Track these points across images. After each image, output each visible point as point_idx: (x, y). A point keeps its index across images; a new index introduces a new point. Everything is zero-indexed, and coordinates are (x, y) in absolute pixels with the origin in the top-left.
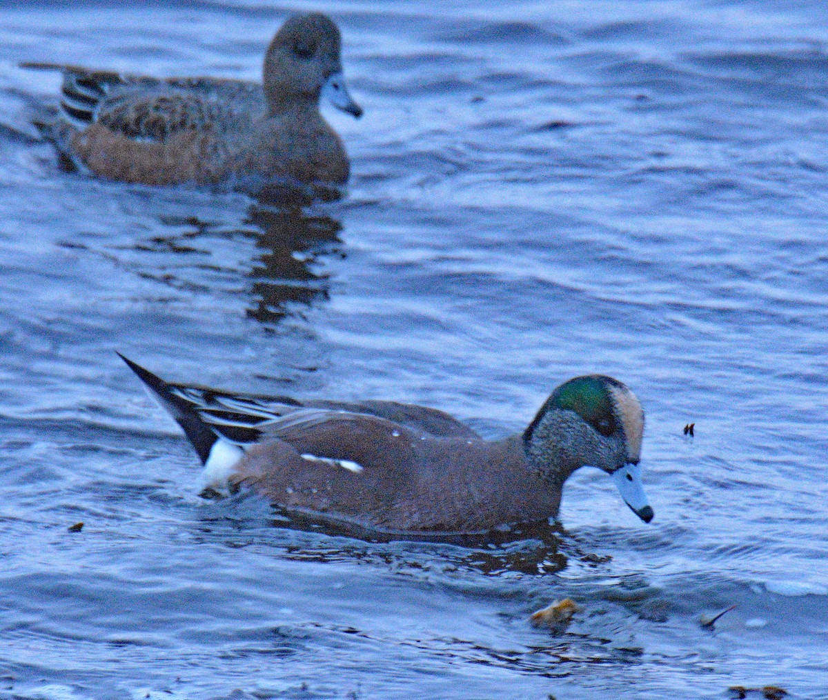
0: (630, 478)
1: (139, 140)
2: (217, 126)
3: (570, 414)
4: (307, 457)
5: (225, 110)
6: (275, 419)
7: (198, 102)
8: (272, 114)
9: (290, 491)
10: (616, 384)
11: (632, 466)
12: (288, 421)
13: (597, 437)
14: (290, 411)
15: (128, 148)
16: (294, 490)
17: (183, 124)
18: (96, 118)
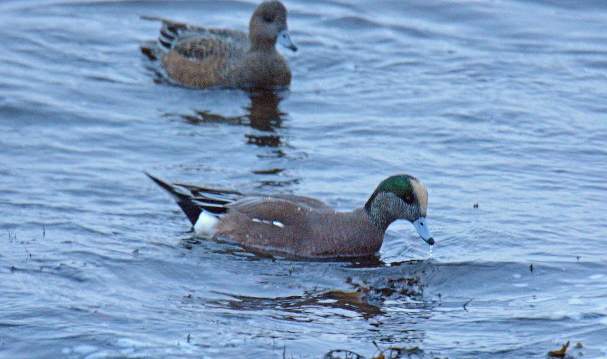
0: (422, 224)
1: (191, 59)
2: (227, 54)
3: (390, 194)
4: (255, 220)
5: (232, 46)
6: (234, 203)
7: (220, 42)
8: (252, 50)
9: (247, 236)
10: (413, 178)
11: (423, 218)
12: (240, 203)
13: (405, 205)
14: (240, 199)
15: (185, 63)
16: (249, 235)
17: (211, 52)
18: (173, 47)
